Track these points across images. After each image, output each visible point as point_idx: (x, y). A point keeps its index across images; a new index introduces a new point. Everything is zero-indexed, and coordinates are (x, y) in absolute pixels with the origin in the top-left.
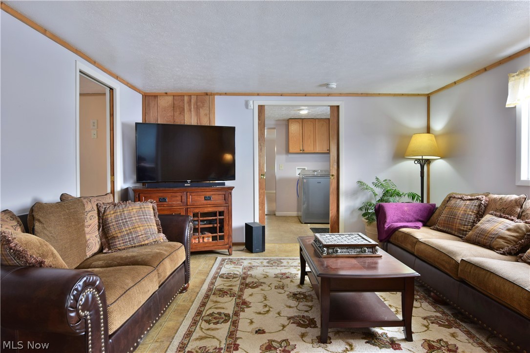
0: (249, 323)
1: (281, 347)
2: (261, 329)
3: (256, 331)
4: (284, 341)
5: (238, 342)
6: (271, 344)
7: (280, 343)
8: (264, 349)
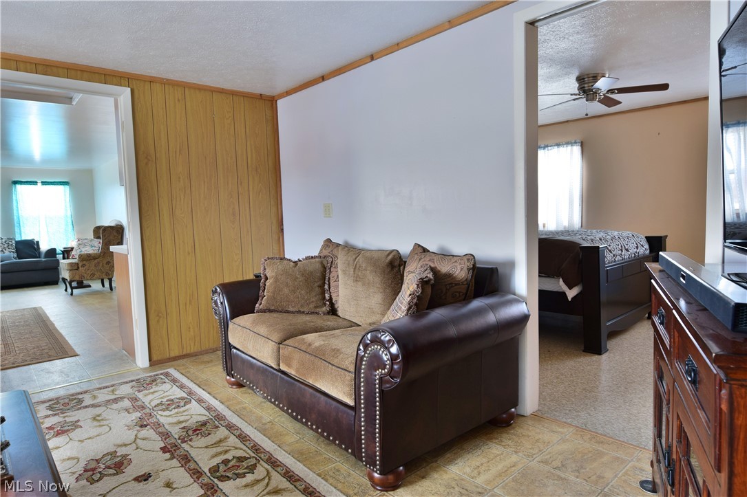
0: (172, 483)
1: (100, 472)
2: (145, 482)
3: (150, 476)
4: (97, 481)
5: (168, 455)
6: (117, 469)
7: (102, 476)
8: (125, 461)
